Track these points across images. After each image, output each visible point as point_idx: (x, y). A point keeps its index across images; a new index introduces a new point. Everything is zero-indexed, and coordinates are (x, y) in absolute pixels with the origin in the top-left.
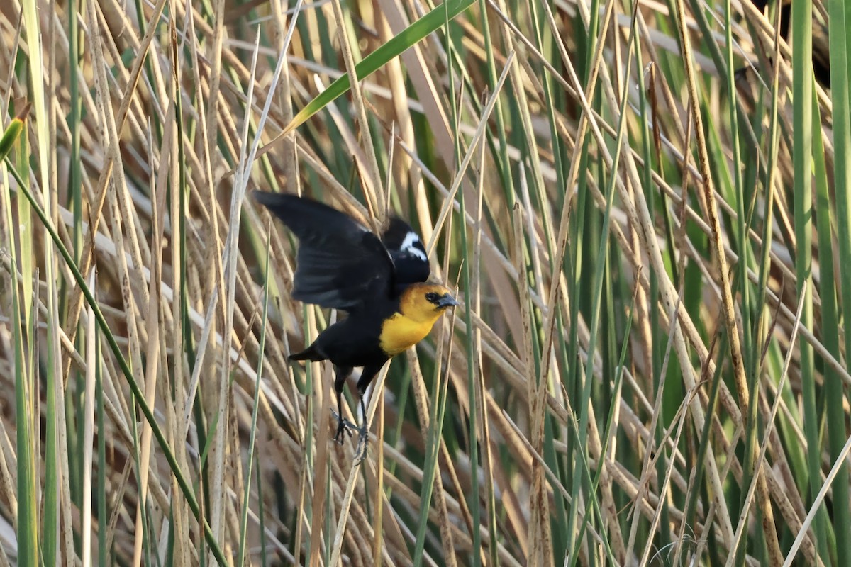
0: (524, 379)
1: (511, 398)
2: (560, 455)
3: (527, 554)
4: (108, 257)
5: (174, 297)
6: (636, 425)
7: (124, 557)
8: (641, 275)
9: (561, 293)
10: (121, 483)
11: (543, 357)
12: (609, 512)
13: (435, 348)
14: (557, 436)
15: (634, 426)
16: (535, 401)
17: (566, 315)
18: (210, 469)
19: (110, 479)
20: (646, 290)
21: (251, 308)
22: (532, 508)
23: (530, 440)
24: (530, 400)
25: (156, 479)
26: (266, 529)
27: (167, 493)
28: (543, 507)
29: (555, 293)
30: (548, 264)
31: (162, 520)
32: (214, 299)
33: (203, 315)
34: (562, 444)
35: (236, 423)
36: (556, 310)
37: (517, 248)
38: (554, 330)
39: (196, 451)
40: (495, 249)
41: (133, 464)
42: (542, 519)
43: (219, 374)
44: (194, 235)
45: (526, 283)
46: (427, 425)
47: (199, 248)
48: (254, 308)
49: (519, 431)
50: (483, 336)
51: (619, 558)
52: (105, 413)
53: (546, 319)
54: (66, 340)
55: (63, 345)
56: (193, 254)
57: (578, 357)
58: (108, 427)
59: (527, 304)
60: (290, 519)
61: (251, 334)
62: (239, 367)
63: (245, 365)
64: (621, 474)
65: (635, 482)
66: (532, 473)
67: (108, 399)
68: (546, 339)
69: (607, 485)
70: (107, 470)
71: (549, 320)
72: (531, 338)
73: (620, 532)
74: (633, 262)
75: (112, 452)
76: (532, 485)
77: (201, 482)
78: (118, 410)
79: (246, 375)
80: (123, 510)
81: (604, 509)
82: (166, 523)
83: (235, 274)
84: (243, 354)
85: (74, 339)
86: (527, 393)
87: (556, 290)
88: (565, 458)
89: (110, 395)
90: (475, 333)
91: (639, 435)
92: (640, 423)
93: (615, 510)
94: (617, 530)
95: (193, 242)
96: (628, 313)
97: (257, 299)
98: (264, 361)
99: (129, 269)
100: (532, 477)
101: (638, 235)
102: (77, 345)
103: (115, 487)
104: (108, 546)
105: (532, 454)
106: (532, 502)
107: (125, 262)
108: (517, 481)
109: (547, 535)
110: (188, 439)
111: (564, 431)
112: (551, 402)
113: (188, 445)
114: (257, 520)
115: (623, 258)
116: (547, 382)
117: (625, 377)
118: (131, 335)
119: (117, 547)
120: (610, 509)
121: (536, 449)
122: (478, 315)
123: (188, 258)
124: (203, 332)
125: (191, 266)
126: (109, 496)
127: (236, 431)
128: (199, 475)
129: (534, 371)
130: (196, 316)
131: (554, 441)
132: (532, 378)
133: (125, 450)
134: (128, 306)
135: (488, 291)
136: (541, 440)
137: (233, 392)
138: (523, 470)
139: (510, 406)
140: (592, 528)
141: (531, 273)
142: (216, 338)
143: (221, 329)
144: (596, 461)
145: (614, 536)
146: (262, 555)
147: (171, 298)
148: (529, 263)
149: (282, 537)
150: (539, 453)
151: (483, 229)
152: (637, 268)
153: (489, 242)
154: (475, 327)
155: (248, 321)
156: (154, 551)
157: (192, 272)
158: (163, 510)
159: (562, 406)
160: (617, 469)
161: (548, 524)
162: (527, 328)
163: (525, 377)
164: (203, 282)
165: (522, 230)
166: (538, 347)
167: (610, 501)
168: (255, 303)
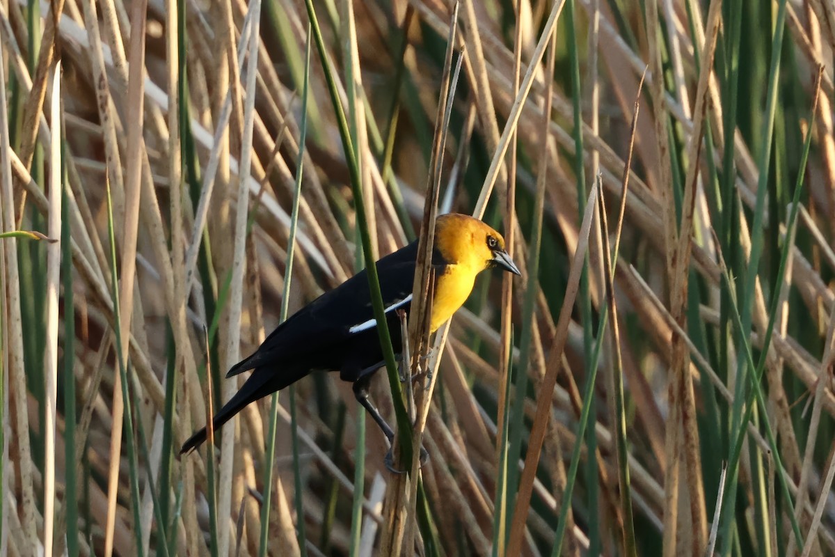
0: (659, 220)
1: (642, 248)
2: (709, 326)
3: (664, 464)
4: (78, 50)
5: (170, 105)
6: (815, 285)
7: (102, 467)
8: (823, 77)
9: (711, 101)
10: (97, 366)
11: (686, 192)
12: (778, 407)
13: (534, 177)
14: (706, 300)
15: (813, 286)
16: (675, 252)
17: (717, 130)
18: (221, 347)
19: (83, 360)
20: (829, 96)
21: (277, 121)
22: (671, 400)
23: (667, 304)
24: (669, 250)
25: (145, 359)
26: (299, 430)
27: (161, 381)
28: (686, 399)
29: (703, 102)
30: (693, 61)
31: (154, 418)
32: (226, 109)
33: (212, 130)
34: (713, 312)
35: (257, 282)
36: (704, 123)
37: (650, 38)
38: (702, 154)
39: (201, 321)
40: (619, 40)
41: (113, 337)
42: (686, 417)
43: (233, 213)
44: (198, 20)
45: (662, 86)
46: (525, 285)
47: (206, 37)
48: (282, 121)
49: (652, 293)
50: (602, 161)
51: (792, 472)
52: (73, 267)
53: (690, 138)
54: (20, 166)
55: (15, 173)
56: (197, 46)
57: (735, 191)
58: (79, 287)
59: (664, 118)
60: (334, 416)
61: (279, 158)
62: (263, 205)
63: (270, 202)
64: (795, 354)
65: (814, 365)
66: (671, 352)
67: (78, 249)
68: (690, 165)
69: (774, 370)
70: (77, 346)
71: (694, 139)
72: (669, 163)
73: (793, 435)
74: (810, 57)
75: (85, 322)
76: (671, 371)
77: (209, 365)
78: (92, 264)
79: (271, 216)
80: (99, 402)
81: (771, 402)
82: (160, 422)
83: (255, 73)
84: (268, 185)
85: (30, 165)
86: (663, 240)
87: (704, 97)
88: (717, 332)
89: (81, 243)
90: (591, 157)
91: (820, 300)
92: (821, 283)
93: (786, 404)
94: (790, 433)
95: (197, 28)
96: (804, 129)
97: (287, 108)
98: (301, 201)
99: (107, 66)
100: (671, 358)
101: (819, 19)
102: (34, 173)
103: (89, 370)
104: (78, 453)
105: (670, 326)
106: (671, 392)
107: (102, 55)
108: (650, 365)
109: (692, 439)
110: (191, 304)
111: (716, 293)
112: (696, 253)
113: (190, 311)
114: (287, 417)
115: (797, 52)
116: (691, 225)
117: (801, 219)
118: (110, 159)
119: (93, 455)
120: (780, 403)
121: (677, 319)
122: (596, 132)
123: (190, 52)
124: (211, 155)
125: (195, 62)
126: (79, 385)
127: (258, 293)
128: (206, 356)
129: (674, 210)
130: (201, 133)
131: (702, 308)
132: (671, 220)
133: (102, 319)
134: (106, 118)
135: (609, 97)
136: (683, 306)
137: (254, 238)
138: (657, 346)
139: (641, 259)
140: (756, 429)
141: (669, 74)
142: (228, 163)
143: (236, 150)
144: (760, 336)
145: (785, 442)
146: (295, 466)
147: (166, 105)
148: (665, 58)
149: (322, 442)
150: (681, 324)
151: (602, 12)
152: (817, 68)
153: (611, 29)
154: (590, 149)
155: (274, 137)
156: (144, 461)
157: (196, 71)
158: (156, 404)
159: (713, 259)
160: (789, 347)
161: (693, 424)
162: (663, 150)
163: (661, 218)
164: (212, 85)
165: (656, 14)
166: (679, 179)
167: (780, 393)
168: (283, 113)
